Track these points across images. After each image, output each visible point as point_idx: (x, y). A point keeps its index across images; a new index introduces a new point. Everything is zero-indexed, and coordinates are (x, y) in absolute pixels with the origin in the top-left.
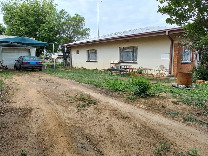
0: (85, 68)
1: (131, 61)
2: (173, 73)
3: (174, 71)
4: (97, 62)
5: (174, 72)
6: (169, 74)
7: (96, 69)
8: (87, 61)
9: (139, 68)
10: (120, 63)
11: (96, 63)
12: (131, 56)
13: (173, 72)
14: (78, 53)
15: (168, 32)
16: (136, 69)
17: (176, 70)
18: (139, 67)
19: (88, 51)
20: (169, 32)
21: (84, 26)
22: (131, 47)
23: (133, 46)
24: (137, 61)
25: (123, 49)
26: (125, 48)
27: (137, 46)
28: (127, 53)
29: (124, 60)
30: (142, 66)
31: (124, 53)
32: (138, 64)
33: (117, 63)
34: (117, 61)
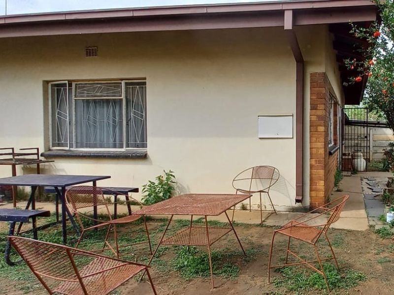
1: (115, 147)
2: (311, 197)
3: (314, 187)
5: (316, 190)
6: (297, 201)
9: (157, 182)
10: (50, 157)
12: (117, 125)
13: (311, 190)
15: (291, 13)
16: (136, 190)
17: (322, 183)
18: (159, 178)
20: (297, 13)
22: (115, 83)
23: (122, 80)
24: (144, 145)
25: (70, 90)
26: (79, 84)
27: (145, 79)
28: (91, 110)
29: (77, 143)
30: (171, 173)
31: (76, 108)
32: (151, 163)
33: (35, 157)
34: (35, 151)
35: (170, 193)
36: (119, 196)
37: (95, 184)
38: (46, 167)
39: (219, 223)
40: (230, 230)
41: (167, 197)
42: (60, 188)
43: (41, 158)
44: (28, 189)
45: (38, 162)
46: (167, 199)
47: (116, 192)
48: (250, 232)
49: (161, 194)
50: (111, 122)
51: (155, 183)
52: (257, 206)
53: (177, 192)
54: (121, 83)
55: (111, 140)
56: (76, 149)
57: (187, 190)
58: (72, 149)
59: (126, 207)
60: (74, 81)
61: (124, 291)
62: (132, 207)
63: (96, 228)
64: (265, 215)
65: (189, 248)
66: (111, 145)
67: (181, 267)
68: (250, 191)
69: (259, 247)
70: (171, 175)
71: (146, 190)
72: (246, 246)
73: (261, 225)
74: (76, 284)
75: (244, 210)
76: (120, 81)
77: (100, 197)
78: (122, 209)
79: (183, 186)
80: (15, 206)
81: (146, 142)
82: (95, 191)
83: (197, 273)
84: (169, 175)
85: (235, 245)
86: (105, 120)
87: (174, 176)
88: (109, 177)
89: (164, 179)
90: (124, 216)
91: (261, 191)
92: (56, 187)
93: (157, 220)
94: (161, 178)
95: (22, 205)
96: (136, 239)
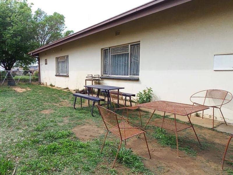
0: (54, 86)
4: (68, 76)
7: (67, 88)
8: (56, 76)
9: (143, 93)
11: (67, 79)
12: (126, 65)
14: (46, 64)
16: (134, 95)
19: (57, 59)
21: (66, 27)
22: (126, 46)
23: (129, 44)
24: (138, 75)
25: (110, 51)
26: (113, 48)
27: (140, 41)
28: (117, 59)
29: (111, 73)
30: (150, 89)
31: (111, 59)
32: (141, 83)
33: (98, 78)
34: (98, 76)
35: (150, 99)
36: (127, 97)
37: (118, 90)
38: (101, 83)
39: (179, 121)
40: (190, 126)
41: (148, 101)
42: (107, 91)
43: (100, 79)
44: (96, 90)
45: (99, 80)
46: (148, 102)
47: (126, 95)
48: (203, 131)
49: (145, 99)
50: (124, 64)
51: (142, 93)
52: (208, 116)
53: (153, 99)
54: (128, 46)
55: (124, 72)
56: (111, 76)
57: (159, 99)
58: (109, 76)
59: (130, 103)
60: (111, 47)
61: (131, 140)
62: (132, 103)
63: (118, 109)
64: (216, 123)
65: (161, 130)
66: (124, 74)
67: (158, 138)
68: (203, 106)
69: (211, 143)
70: (151, 90)
71: (138, 96)
72: (201, 140)
73: (213, 129)
74: (118, 130)
75: (198, 116)
76: (128, 45)
77: (120, 96)
78: (128, 103)
79: (156, 96)
80: (92, 96)
81: (139, 73)
82: (119, 94)
83: (168, 144)
84: (150, 90)
85: (192, 137)
86: (122, 63)
87: (152, 91)
88: (124, 88)
89: (147, 91)
90: (129, 106)
91: (214, 107)
92: (105, 90)
93: (143, 111)
94: (145, 91)
95: (95, 96)
96: (134, 118)
